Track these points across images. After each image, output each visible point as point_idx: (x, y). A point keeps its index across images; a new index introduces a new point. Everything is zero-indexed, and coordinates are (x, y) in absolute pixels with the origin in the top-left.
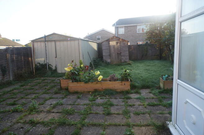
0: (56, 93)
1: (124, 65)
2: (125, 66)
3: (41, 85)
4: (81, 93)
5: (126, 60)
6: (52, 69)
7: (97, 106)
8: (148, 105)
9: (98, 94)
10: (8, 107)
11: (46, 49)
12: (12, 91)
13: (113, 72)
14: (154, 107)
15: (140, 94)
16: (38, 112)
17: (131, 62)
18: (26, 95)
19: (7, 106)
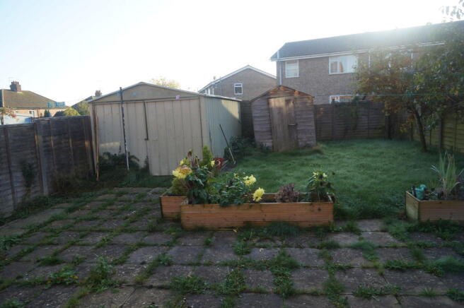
0: (152, 231)
1: (306, 154)
2: (308, 157)
3: (114, 207)
4: (213, 231)
5: (308, 143)
6: (138, 166)
7: (258, 269)
8: (386, 267)
9: (255, 233)
10: (41, 269)
11: (123, 121)
12: (49, 225)
13: (281, 172)
14: (405, 276)
15: (359, 234)
16: (112, 285)
17: (321, 146)
18: (82, 237)
19: (39, 266)
